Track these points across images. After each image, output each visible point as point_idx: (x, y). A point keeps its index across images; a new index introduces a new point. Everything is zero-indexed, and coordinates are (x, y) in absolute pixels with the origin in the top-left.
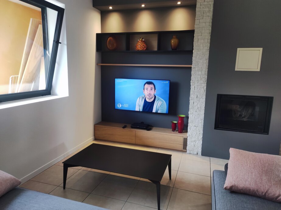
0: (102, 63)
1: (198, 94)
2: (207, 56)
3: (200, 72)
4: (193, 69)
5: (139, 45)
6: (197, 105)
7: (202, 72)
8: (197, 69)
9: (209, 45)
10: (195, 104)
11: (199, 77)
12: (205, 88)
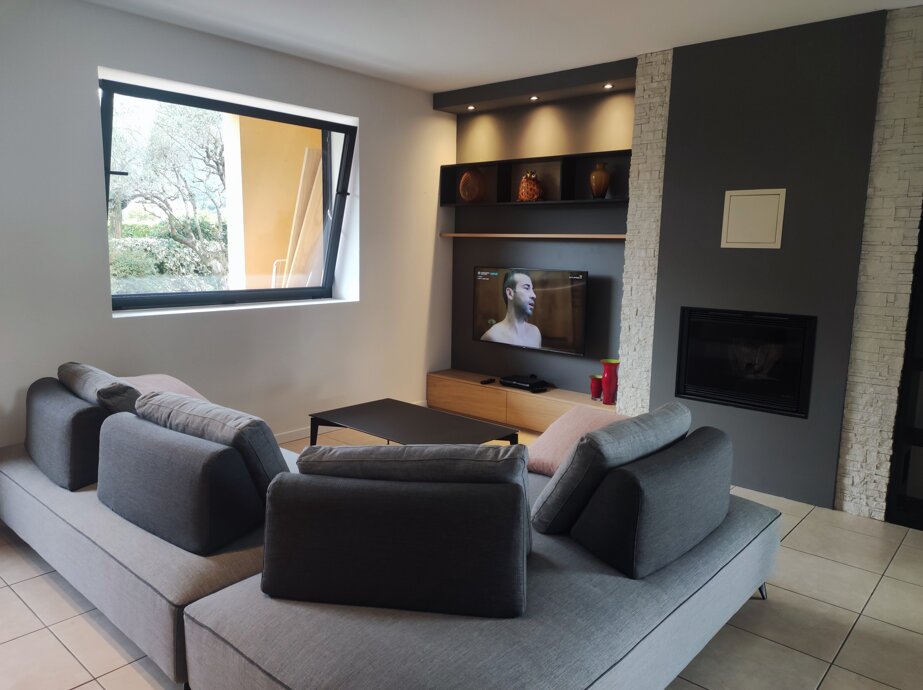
0: (456, 232)
1: (639, 305)
2: (658, 212)
3: (643, 253)
4: (627, 245)
5: (525, 190)
6: (637, 333)
7: (649, 251)
8: (635, 243)
9: (662, 185)
10: (633, 331)
11: (641, 263)
12: (655, 291)
